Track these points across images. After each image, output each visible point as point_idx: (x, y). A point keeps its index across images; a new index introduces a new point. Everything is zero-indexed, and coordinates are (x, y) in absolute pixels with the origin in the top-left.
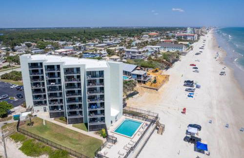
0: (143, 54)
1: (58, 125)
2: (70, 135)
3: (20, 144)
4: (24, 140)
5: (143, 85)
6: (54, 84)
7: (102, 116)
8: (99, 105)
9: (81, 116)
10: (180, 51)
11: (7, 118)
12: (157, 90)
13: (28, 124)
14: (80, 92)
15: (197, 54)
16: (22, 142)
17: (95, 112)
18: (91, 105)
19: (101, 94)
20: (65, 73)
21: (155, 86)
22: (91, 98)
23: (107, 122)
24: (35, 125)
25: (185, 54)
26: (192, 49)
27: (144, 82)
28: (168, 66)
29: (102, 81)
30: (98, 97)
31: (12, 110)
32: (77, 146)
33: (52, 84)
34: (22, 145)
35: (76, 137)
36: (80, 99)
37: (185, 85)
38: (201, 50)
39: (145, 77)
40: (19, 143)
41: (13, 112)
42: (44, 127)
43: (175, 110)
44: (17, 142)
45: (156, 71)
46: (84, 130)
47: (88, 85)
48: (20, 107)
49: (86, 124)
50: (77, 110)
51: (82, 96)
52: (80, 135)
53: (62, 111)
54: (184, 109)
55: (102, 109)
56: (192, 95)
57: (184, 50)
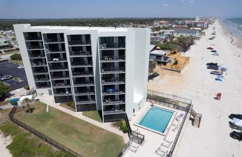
0: (159, 36)
1: (64, 113)
2: (78, 127)
3: (9, 140)
4: (16, 133)
5: (163, 66)
6: (57, 59)
7: (121, 103)
8: (117, 88)
9: (93, 102)
10: (194, 35)
11: (4, 102)
12: (179, 72)
13: (28, 111)
14: (91, 69)
15: (211, 39)
16: (13, 137)
17: (112, 98)
18: (106, 88)
19: (121, 72)
20: (70, 43)
21: (176, 68)
22: (106, 78)
23: (128, 111)
24: (35, 112)
25: (198, 38)
26: (204, 35)
27: (165, 64)
28: (185, 48)
29: (122, 54)
30: (116, 76)
31: (12, 92)
32: (87, 144)
33: (54, 59)
34: (12, 141)
35: (86, 131)
36: (91, 79)
37: (208, 68)
38: (213, 36)
39: (166, 58)
40: (9, 137)
41: (13, 95)
42: (47, 115)
43: (206, 95)
44: (6, 136)
45: (175, 53)
46: (97, 120)
47: (102, 59)
48: (23, 89)
49: (100, 112)
50: (89, 94)
51: (94, 75)
52: (93, 127)
53: (70, 94)
54: (219, 95)
55: (122, 93)
56: (220, 78)
57: (197, 35)
